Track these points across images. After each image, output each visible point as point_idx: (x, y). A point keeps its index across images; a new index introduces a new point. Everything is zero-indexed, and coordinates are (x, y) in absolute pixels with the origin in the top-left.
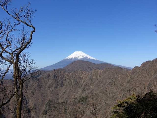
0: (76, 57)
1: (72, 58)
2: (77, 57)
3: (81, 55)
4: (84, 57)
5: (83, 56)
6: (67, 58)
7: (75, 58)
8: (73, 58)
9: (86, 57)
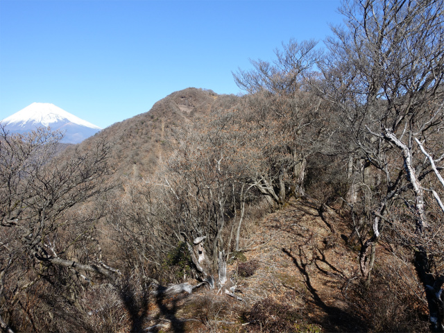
0: (34, 120)
1: (21, 122)
2: (38, 119)
3: (51, 115)
4: (60, 119)
5: (57, 116)
6: (5, 120)
7: (30, 123)
8: (25, 123)
9: (66, 120)
